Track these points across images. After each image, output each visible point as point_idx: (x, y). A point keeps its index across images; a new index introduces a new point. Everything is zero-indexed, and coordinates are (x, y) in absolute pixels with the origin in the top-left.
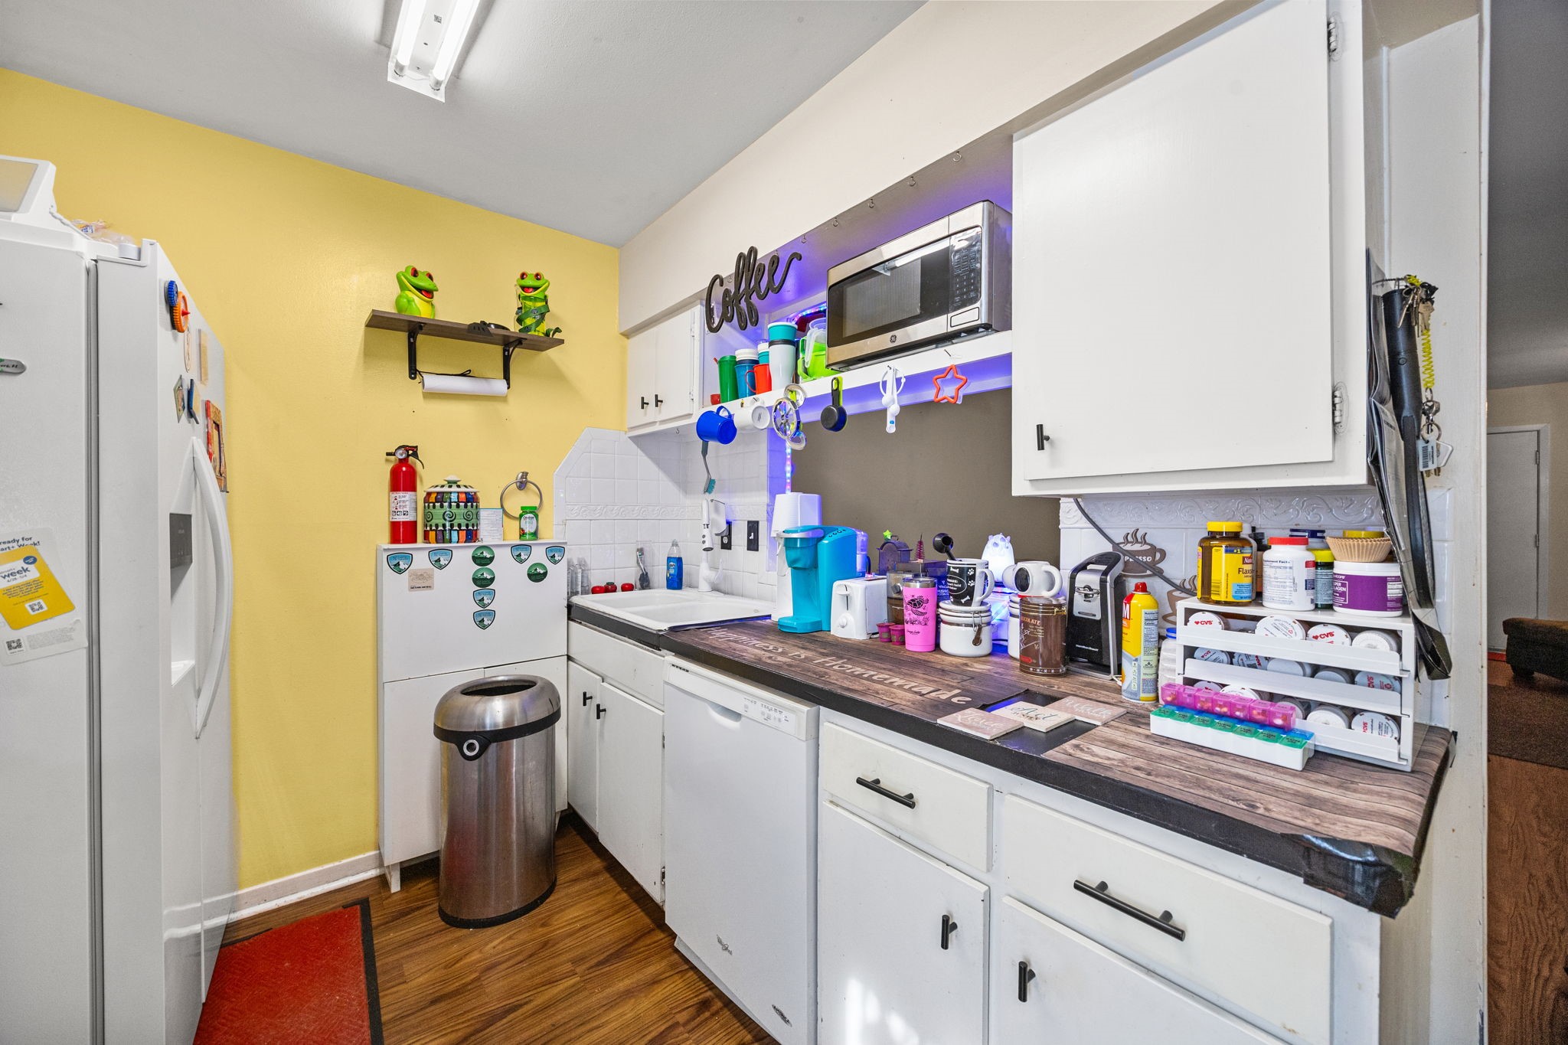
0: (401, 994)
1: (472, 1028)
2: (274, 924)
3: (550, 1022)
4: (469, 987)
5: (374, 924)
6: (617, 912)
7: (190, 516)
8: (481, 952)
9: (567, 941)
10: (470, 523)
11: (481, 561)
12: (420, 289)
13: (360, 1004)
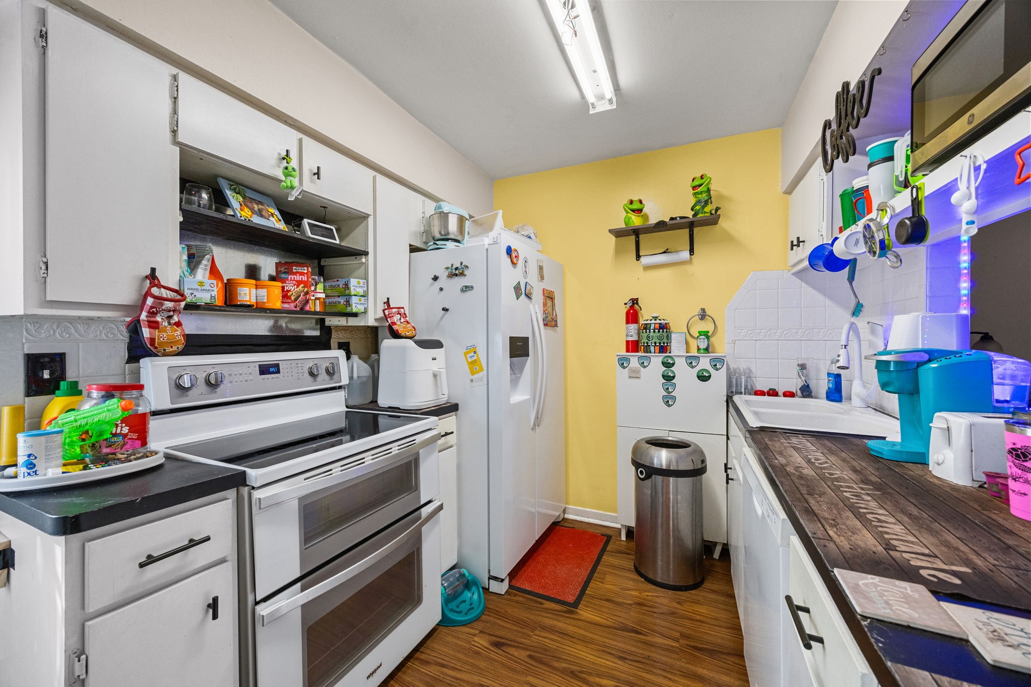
0: (599, 586)
1: (614, 625)
2: (577, 526)
3: (649, 654)
4: (625, 606)
5: (607, 549)
6: (727, 628)
7: (528, 338)
8: (640, 593)
9: (685, 621)
10: (662, 342)
11: (667, 365)
12: (633, 211)
13: (582, 579)
